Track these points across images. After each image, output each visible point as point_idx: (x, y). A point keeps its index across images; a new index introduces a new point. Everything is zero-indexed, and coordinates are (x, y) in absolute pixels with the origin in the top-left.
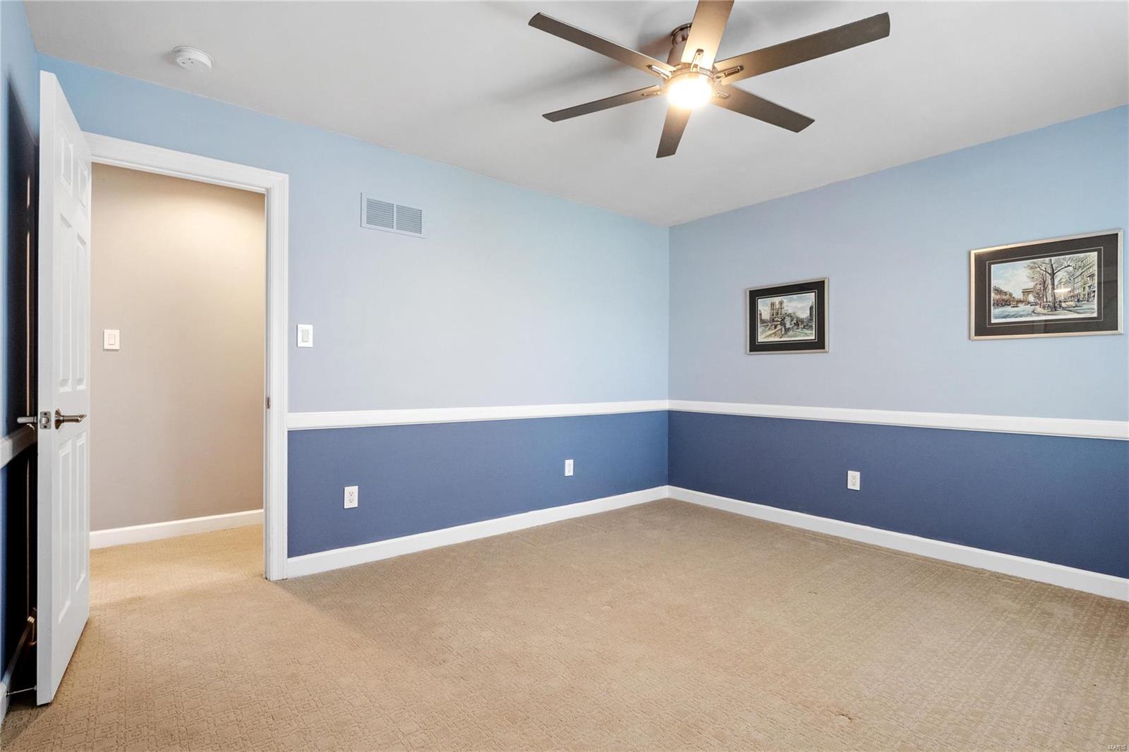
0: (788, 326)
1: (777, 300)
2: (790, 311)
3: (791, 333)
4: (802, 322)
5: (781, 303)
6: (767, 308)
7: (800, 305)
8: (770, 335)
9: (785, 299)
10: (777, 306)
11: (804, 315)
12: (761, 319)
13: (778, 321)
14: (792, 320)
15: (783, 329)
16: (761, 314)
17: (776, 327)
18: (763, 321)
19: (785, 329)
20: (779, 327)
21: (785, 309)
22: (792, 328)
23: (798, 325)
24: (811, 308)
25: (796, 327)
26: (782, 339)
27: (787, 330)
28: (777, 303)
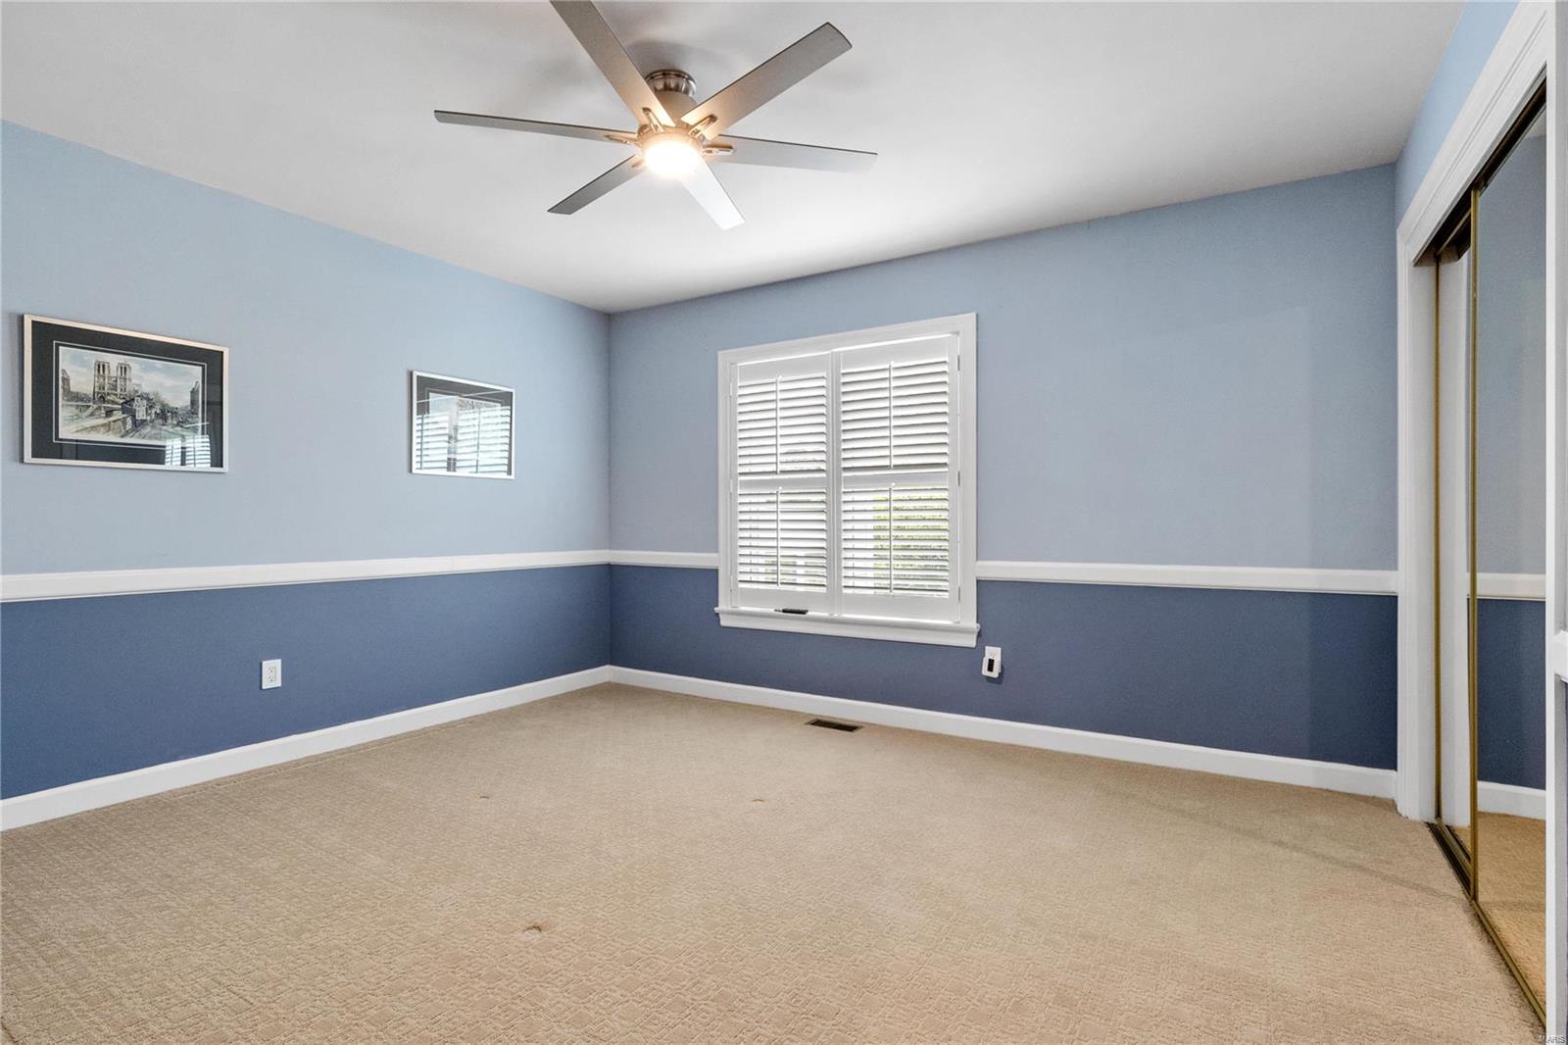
0: (141, 415)
1: (114, 360)
2: (146, 389)
3: (147, 430)
4: (174, 412)
5: (124, 369)
6: (84, 370)
7: (169, 382)
8: (94, 428)
9: (136, 364)
10: (114, 372)
11: (180, 401)
12: (67, 392)
13: (113, 402)
14: (151, 407)
15: (129, 421)
16: (66, 380)
17: (109, 413)
18: (76, 397)
19: (135, 422)
20: (118, 415)
21: (134, 381)
22: (152, 421)
23: (165, 419)
24: (194, 392)
25: (160, 421)
26: (127, 440)
27: (138, 425)
28: (113, 367)
